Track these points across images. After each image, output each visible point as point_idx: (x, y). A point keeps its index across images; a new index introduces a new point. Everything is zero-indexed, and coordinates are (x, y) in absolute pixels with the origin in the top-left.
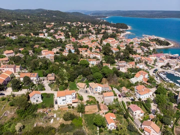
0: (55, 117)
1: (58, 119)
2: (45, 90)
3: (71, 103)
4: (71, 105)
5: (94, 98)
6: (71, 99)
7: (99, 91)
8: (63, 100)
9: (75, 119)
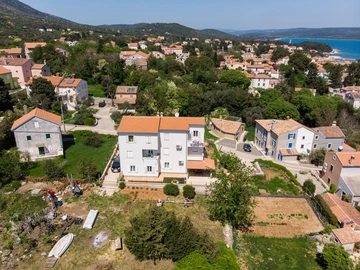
0: (88, 224)
1: (100, 237)
3: (182, 172)
4: (182, 181)
6: (183, 156)
8: (148, 153)
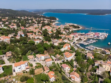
0: (14, 80)
1: (16, 82)
2: (5, 63)
3: (25, 69)
4: (25, 71)
5: (40, 64)
7: (42, 59)
8: (19, 68)
9: (29, 80)
